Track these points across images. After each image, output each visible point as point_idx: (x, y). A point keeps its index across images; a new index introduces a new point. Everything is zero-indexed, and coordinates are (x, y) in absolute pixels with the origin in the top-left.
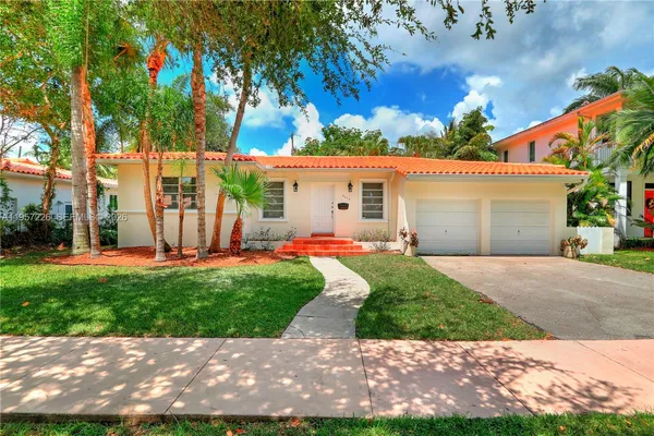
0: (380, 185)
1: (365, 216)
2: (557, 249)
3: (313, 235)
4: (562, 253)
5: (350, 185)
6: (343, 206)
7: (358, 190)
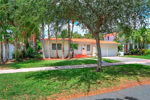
0: (90, 45)
1: (87, 50)
2: (117, 55)
3: (79, 54)
4: (117, 56)
5: (85, 45)
6: (84, 49)
7: (86, 46)
